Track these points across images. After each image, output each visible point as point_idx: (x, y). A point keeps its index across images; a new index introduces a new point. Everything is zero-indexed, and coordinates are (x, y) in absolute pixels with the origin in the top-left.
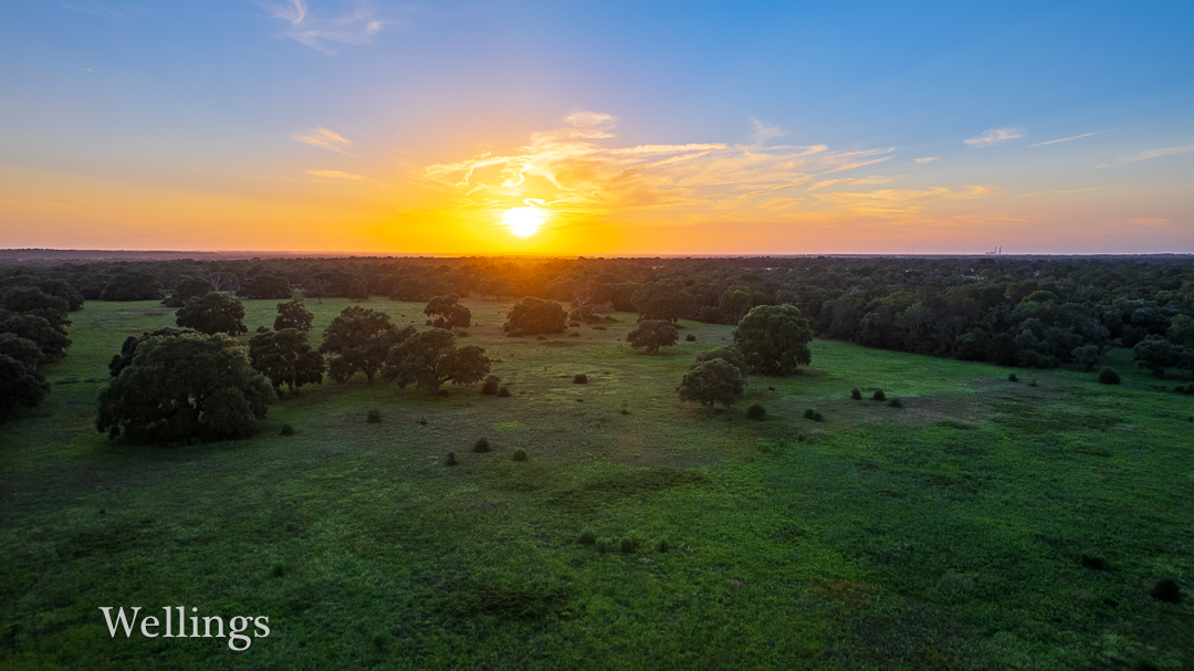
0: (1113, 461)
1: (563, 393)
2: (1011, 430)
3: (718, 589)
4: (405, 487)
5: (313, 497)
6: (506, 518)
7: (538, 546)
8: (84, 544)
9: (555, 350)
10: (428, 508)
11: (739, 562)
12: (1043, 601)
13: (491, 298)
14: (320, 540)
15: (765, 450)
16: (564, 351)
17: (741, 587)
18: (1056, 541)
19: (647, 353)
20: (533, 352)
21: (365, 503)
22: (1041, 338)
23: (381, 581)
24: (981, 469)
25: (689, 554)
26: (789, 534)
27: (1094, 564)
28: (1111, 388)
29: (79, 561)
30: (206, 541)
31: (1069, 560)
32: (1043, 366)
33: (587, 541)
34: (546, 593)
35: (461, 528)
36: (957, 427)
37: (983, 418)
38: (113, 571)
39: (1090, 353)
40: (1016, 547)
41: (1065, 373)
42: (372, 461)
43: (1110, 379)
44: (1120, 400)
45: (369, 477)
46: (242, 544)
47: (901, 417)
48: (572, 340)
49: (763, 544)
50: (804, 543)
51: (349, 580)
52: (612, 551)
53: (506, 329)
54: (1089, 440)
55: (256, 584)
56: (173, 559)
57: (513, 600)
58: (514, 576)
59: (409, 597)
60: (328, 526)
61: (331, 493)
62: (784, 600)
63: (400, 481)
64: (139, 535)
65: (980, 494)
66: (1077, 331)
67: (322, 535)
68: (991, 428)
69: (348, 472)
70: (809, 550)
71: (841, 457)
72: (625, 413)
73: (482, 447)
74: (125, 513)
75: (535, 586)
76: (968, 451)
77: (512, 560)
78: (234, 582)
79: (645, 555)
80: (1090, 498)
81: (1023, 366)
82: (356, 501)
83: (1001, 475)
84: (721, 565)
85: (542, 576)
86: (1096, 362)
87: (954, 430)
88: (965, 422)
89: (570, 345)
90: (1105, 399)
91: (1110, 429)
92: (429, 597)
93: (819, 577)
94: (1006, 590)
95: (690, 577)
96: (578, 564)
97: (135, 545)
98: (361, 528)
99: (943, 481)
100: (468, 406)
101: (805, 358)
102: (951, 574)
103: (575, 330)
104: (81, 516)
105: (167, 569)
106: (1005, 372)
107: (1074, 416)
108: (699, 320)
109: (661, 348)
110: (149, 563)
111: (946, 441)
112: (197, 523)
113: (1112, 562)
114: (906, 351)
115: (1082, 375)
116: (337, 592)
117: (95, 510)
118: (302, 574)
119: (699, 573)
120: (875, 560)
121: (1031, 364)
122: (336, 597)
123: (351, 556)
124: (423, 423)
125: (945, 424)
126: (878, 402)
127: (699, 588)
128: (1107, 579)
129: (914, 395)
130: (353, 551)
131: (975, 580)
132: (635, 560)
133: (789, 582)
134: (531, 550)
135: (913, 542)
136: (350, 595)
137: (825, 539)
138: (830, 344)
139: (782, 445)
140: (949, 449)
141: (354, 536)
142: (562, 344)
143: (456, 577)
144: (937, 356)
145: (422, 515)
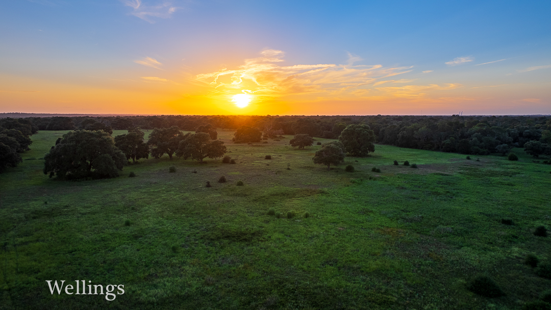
0: (514, 187)
1: (260, 163)
2: (468, 176)
3: (332, 231)
4: (187, 195)
5: (144, 198)
6: (234, 206)
7: (248, 216)
8: (37, 214)
9: (256, 148)
10: (197, 202)
11: (342, 222)
12: (484, 236)
13: (227, 130)
14: (147, 213)
15: (354, 182)
16: (260, 149)
17: (343, 230)
18: (489, 215)
19: (299, 149)
20: (246, 149)
21: (168, 200)
22: (481, 142)
23: (175, 228)
24: (454, 189)
25: (319, 219)
26: (366, 212)
27: (508, 223)
28: (514, 162)
29: (35, 220)
30: (94, 213)
31: (496, 222)
32: (482, 154)
33: (271, 213)
34: (252, 232)
35: (213, 209)
36: (443, 175)
37: (455, 172)
38: (51, 224)
39: (504, 148)
40: (471, 217)
41: (492, 157)
42: (171, 186)
43: (513, 158)
44: (518, 166)
45: (170, 191)
46: (110, 214)
47: (416, 171)
48: (264, 144)
49: (353, 215)
50: (372, 215)
51: (160, 227)
52: (283, 217)
53: (234, 140)
54: (504, 180)
55: (117, 229)
56: (78, 220)
57: (237, 234)
58: (237, 226)
59: (189, 233)
60: (151, 208)
61: (152, 197)
62: (363, 235)
63: (184, 192)
64: (63, 211)
65: (454, 198)
66: (498, 139)
67: (148, 211)
68: (459, 175)
69: (160, 189)
70: (375, 217)
71: (389, 185)
72: (289, 169)
73: (222, 180)
74: (56, 203)
75: (247, 230)
76: (448, 183)
77: (236, 220)
78: (107, 228)
79: (299, 219)
80: (505, 200)
81: (473, 154)
82: (164, 200)
83: (464, 192)
84: (334, 223)
85: (250, 226)
86: (507, 152)
87: (441, 176)
88: (446, 173)
89: (263, 146)
90: (511, 166)
91: (514, 176)
92: (197, 233)
93: (379, 227)
94: (467, 232)
95: (319, 227)
96: (267, 222)
97: (61, 215)
98: (166, 209)
99: (437, 194)
100: (216, 167)
101: (372, 150)
102: (441, 226)
103: (265, 141)
104: (36, 204)
105: (75, 223)
106: (465, 156)
107: (496, 172)
108: (323, 138)
109: (305, 147)
110: (67, 221)
111: (438, 180)
112: (90, 207)
113: (516, 222)
114: (418, 149)
115: (500, 157)
116: (155, 232)
117: (42, 203)
118: (138, 225)
119: (323, 225)
120: (405, 221)
121: (477, 153)
122: (154, 233)
123: (161, 218)
124: (195, 172)
125: (437, 174)
126: (406, 166)
127: (323, 231)
128: (514, 228)
129: (423, 164)
130: (163, 217)
131: (452, 228)
132: (294, 220)
133: (365, 228)
134: (245, 217)
135: (423, 215)
136: (160, 232)
137: (382, 214)
138: (383, 146)
139: (362, 180)
140: (439, 183)
141: (163, 212)
142: (259, 146)
143: (211, 226)
144: (433, 150)
145: (194, 204)
